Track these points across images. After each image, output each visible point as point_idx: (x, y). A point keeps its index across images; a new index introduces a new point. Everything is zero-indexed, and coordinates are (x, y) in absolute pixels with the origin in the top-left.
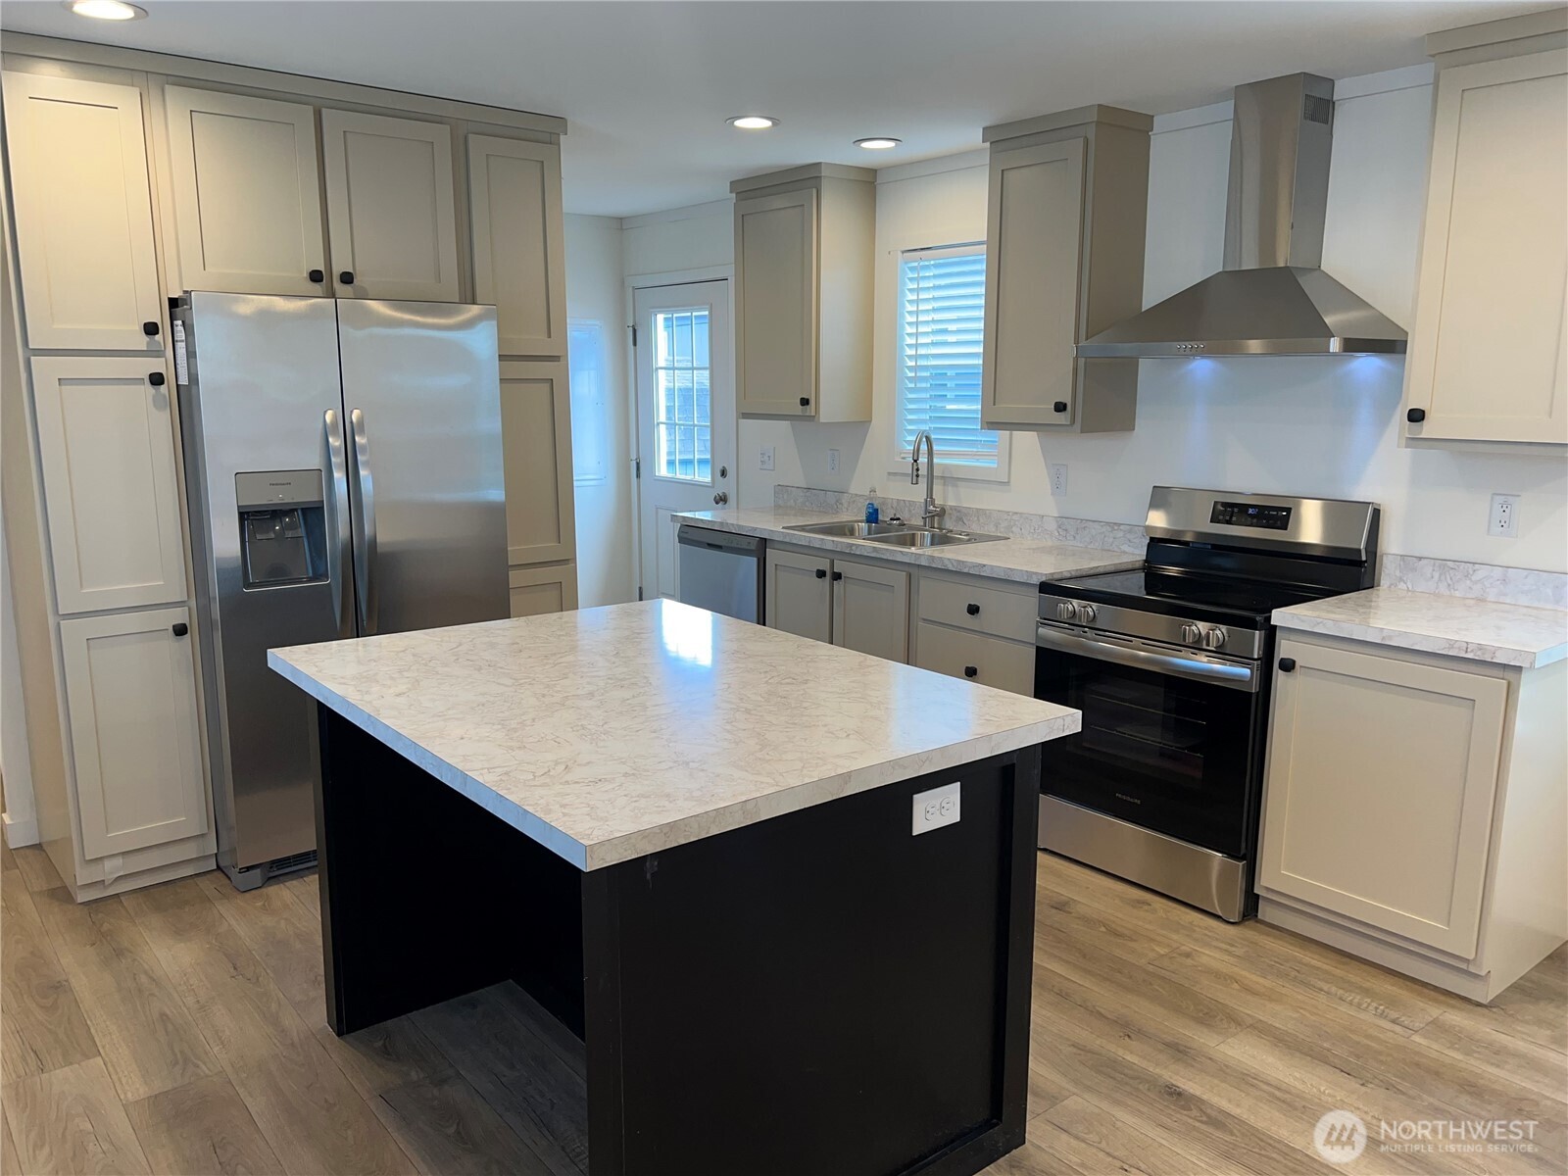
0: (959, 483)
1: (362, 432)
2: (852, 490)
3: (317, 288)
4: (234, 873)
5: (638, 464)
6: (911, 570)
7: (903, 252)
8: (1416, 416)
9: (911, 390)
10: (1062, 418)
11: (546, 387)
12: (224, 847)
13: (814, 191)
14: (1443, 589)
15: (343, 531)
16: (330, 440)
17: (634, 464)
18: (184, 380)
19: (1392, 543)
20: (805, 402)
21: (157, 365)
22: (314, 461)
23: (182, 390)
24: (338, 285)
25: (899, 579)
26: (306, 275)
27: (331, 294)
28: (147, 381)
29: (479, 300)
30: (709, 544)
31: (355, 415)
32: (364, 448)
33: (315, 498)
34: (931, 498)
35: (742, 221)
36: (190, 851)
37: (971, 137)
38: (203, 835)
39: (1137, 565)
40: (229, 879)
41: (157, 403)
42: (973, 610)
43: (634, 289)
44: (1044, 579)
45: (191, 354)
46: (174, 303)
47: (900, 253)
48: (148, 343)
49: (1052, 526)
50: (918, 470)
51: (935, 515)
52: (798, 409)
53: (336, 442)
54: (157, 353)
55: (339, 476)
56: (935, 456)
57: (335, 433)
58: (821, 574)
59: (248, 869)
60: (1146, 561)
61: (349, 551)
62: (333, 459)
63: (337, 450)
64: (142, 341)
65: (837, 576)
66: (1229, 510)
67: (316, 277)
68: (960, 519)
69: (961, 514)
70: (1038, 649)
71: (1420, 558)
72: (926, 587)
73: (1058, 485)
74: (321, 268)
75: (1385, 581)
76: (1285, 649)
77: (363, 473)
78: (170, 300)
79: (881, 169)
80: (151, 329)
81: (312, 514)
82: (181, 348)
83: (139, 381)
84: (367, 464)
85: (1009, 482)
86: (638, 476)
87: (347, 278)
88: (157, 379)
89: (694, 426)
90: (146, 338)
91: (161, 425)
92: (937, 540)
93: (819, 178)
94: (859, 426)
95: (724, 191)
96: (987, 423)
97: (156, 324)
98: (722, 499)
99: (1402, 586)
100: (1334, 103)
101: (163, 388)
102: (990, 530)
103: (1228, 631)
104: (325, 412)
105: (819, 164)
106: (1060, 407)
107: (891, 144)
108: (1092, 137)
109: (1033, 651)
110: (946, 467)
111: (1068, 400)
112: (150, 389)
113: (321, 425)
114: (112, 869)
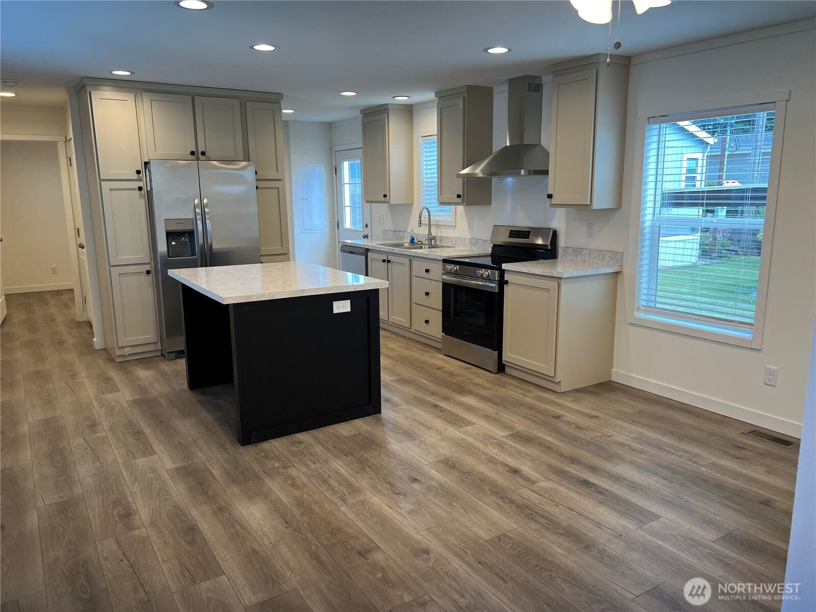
0: (441, 227)
1: (207, 207)
2: (408, 231)
3: (193, 157)
4: (167, 356)
5: (338, 223)
6: (411, 258)
7: (422, 137)
8: (550, 196)
9: (427, 191)
10: (459, 200)
11: (277, 190)
12: (163, 348)
13: (386, 114)
14: (575, 259)
15: (201, 241)
16: (196, 210)
17: (336, 223)
18: (149, 189)
19: (562, 243)
20: (385, 196)
21: (140, 184)
22: (191, 216)
23: (149, 192)
24: (200, 156)
25: (407, 261)
26: (189, 152)
27: (198, 159)
28: (137, 190)
29: (251, 160)
30: (350, 252)
31: (205, 201)
32: (208, 213)
33: (191, 228)
34: (430, 233)
35: (364, 125)
36: (152, 348)
37: (430, 96)
38: (156, 343)
39: (488, 254)
40: (164, 357)
41: (141, 197)
42: (427, 271)
43: (335, 151)
44: (445, 258)
45: (151, 180)
46: (146, 163)
47: (420, 138)
48: (138, 177)
49: (468, 242)
50: (421, 221)
51: (431, 238)
52: (383, 199)
53: (198, 210)
54: (140, 180)
55: (199, 223)
56: (431, 217)
57: (198, 208)
58: (384, 261)
59: (171, 353)
60: (492, 253)
61: (202, 248)
62: (197, 217)
63: (199, 214)
64: (136, 176)
65: (389, 261)
66: (514, 233)
67: (192, 153)
68: (441, 241)
69: (441, 239)
70: (443, 283)
71: (568, 248)
72: (415, 263)
73: (470, 227)
74: (194, 150)
75: (559, 257)
76: (507, 277)
77: (207, 221)
78: (145, 162)
79: (414, 105)
80: (138, 172)
81: (191, 234)
82: (148, 177)
83: (135, 189)
84: (209, 219)
85: (455, 226)
86: (338, 228)
87: (203, 153)
88: (140, 189)
89: (357, 207)
90: (137, 175)
91: (142, 204)
92: (431, 247)
93: (388, 109)
94: (409, 206)
95: (358, 114)
96: (441, 203)
97: (140, 171)
98: (366, 237)
99: (564, 258)
100: (542, 85)
101: (143, 192)
102: (450, 244)
103: (491, 272)
104: (195, 199)
105: (387, 104)
106: (459, 196)
107: (407, 98)
108: (466, 96)
109: (441, 284)
110: (436, 221)
111: (461, 193)
112: (138, 192)
113: (193, 205)
114: (127, 351)
